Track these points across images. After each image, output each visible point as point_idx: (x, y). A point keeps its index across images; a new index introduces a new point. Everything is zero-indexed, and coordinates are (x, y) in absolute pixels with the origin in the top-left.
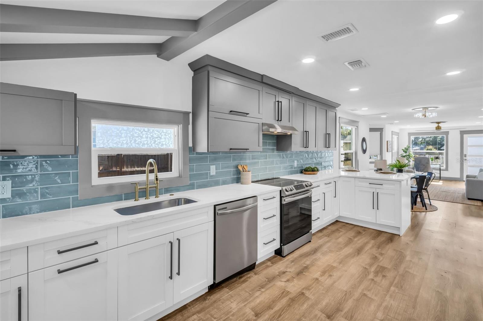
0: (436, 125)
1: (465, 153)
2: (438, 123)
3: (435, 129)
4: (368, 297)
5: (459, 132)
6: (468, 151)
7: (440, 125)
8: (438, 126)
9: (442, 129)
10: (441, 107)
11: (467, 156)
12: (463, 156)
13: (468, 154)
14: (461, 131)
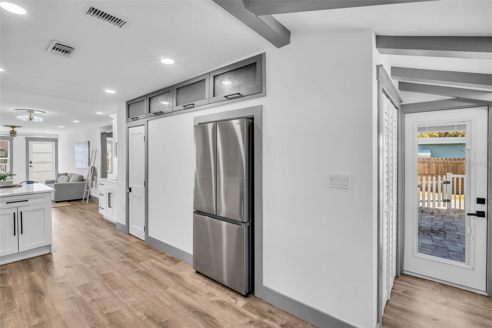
0: (11, 129)
1: (30, 160)
2: (13, 127)
3: (9, 133)
4: (113, 313)
5: (24, 139)
6: (34, 158)
7: (15, 129)
8: (13, 131)
9: (17, 134)
10: (48, 113)
11: (32, 162)
12: (29, 163)
13: (33, 161)
14: (26, 138)
